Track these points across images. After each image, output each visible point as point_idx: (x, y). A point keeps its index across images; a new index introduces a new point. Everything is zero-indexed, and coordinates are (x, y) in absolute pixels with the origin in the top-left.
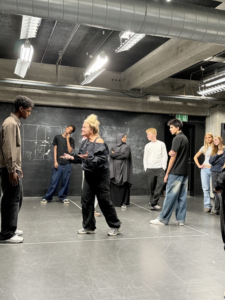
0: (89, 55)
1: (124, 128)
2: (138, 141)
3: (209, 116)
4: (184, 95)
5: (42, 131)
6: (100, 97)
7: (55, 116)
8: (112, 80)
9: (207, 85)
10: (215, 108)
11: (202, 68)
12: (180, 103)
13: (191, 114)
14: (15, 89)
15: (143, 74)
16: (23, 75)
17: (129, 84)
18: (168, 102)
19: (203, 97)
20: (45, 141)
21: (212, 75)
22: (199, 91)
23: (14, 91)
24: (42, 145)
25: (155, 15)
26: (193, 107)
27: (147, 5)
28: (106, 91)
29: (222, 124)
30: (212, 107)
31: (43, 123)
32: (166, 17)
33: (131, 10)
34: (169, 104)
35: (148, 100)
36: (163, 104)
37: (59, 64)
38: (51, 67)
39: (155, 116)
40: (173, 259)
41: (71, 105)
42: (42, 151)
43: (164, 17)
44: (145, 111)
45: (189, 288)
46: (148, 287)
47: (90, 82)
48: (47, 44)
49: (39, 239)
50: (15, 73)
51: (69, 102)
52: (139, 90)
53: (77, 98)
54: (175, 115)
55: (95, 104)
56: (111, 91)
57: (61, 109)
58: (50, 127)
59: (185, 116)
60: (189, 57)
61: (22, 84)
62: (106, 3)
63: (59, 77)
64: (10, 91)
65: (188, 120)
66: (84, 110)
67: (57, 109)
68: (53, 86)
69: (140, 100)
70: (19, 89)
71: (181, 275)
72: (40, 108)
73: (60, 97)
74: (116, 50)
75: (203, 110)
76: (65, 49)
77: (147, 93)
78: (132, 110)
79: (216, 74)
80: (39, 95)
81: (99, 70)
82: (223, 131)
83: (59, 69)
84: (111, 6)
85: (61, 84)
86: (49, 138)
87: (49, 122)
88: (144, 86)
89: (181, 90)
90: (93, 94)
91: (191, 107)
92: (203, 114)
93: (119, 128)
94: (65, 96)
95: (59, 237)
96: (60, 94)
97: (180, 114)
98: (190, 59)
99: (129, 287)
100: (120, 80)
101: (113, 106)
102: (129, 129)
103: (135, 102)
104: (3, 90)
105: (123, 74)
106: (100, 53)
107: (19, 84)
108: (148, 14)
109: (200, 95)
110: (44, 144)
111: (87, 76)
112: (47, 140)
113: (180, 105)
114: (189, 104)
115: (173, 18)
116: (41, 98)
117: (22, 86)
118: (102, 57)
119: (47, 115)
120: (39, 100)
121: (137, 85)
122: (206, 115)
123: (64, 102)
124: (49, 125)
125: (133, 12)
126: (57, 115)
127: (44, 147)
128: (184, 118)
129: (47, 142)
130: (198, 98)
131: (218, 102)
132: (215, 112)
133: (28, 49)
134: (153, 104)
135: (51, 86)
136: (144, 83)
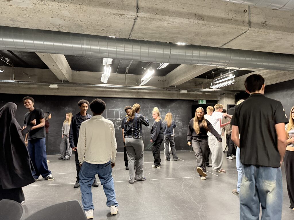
0: (144, 68)
1: (167, 109)
2: (176, 117)
3: (219, 100)
4: (202, 88)
5: (117, 113)
6: (151, 91)
7: (125, 104)
8: (159, 81)
9: (216, 82)
10: (222, 95)
11: (213, 72)
12: (201, 93)
13: (208, 99)
14: (101, 89)
15: (176, 78)
16: (106, 82)
17: (168, 83)
18: (193, 93)
19: (214, 90)
20: (119, 119)
21: (219, 76)
22: (211, 86)
23: (101, 90)
24: (118, 121)
25: (176, 53)
26: (209, 95)
27: (171, 48)
28: (154, 88)
29: (227, 105)
30: (221, 95)
31: (118, 108)
32: (182, 54)
33: (162, 51)
34: (194, 94)
35: (180, 92)
36: (190, 94)
37: (126, 74)
38: (122, 75)
39: (185, 101)
40: (194, 191)
41: (134, 97)
42: (118, 125)
43: (181, 54)
44: (179, 99)
45: (201, 208)
46: (177, 208)
47: (144, 83)
48: (119, 64)
49: (116, 179)
50: (101, 81)
51: (132, 95)
52: (174, 86)
53: (138, 93)
54: (198, 100)
55: (149, 96)
56: (158, 88)
57: (128, 100)
58: (123, 110)
59: (204, 101)
60: (202, 68)
61: (106, 87)
62: (148, 49)
63: (127, 81)
64: (99, 90)
65: (206, 103)
66: (142, 100)
67: (126, 100)
68: (123, 87)
69: (176, 92)
70: (104, 89)
71: (197, 201)
72: (116, 99)
73: (128, 92)
74: (158, 68)
75: (216, 96)
76: (129, 66)
77: (179, 89)
78: (171, 98)
79: (221, 76)
80: (116, 92)
81: (149, 78)
82: (228, 109)
83: (127, 76)
84: (150, 50)
85: (127, 85)
86: (121, 117)
87: (121, 107)
88: (177, 84)
89: (201, 85)
90: (147, 90)
91: (207, 95)
92: (215, 99)
93: (164, 109)
94: (130, 91)
95: (127, 178)
96: (128, 91)
97: (201, 100)
98: (203, 69)
99: (166, 208)
100: (163, 81)
101: (159, 96)
102: (169, 110)
103: (172, 94)
104: (95, 90)
105: (165, 77)
106: (150, 68)
107: (103, 87)
108: (171, 53)
109: (212, 89)
110: (118, 120)
111: (143, 81)
112: (120, 118)
113: (201, 94)
114: (207, 93)
115: (186, 54)
116: (116, 93)
117: (105, 87)
118: (151, 70)
119: (120, 103)
120: (115, 95)
121: (173, 84)
122: (217, 99)
123: (130, 95)
124: (122, 109)
125: (163, 52)
126: (126, 103)
127: (118, 122)
128: (203, 102)
129: (121, 119)
130: (211, 90)
131: (224, 92)
132: (224, 97)
133: (108, 68)
134: (183, 94)
135: (122, 87)
136: (177, 83)
